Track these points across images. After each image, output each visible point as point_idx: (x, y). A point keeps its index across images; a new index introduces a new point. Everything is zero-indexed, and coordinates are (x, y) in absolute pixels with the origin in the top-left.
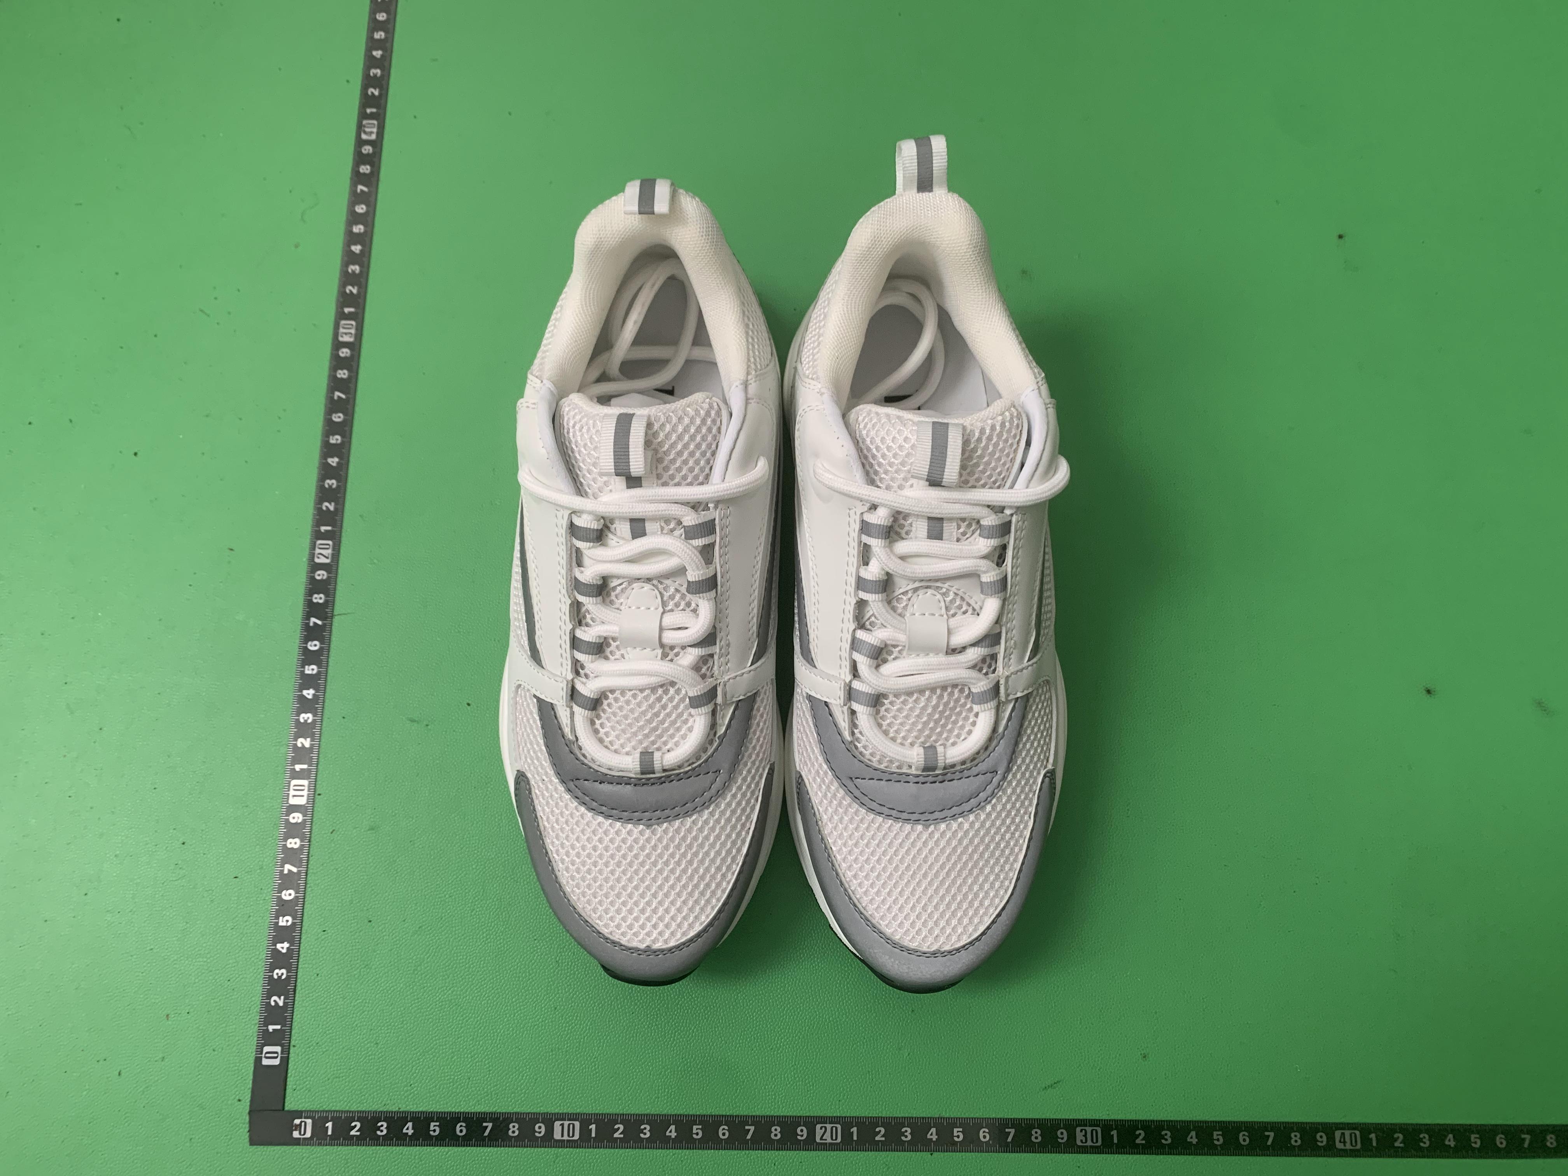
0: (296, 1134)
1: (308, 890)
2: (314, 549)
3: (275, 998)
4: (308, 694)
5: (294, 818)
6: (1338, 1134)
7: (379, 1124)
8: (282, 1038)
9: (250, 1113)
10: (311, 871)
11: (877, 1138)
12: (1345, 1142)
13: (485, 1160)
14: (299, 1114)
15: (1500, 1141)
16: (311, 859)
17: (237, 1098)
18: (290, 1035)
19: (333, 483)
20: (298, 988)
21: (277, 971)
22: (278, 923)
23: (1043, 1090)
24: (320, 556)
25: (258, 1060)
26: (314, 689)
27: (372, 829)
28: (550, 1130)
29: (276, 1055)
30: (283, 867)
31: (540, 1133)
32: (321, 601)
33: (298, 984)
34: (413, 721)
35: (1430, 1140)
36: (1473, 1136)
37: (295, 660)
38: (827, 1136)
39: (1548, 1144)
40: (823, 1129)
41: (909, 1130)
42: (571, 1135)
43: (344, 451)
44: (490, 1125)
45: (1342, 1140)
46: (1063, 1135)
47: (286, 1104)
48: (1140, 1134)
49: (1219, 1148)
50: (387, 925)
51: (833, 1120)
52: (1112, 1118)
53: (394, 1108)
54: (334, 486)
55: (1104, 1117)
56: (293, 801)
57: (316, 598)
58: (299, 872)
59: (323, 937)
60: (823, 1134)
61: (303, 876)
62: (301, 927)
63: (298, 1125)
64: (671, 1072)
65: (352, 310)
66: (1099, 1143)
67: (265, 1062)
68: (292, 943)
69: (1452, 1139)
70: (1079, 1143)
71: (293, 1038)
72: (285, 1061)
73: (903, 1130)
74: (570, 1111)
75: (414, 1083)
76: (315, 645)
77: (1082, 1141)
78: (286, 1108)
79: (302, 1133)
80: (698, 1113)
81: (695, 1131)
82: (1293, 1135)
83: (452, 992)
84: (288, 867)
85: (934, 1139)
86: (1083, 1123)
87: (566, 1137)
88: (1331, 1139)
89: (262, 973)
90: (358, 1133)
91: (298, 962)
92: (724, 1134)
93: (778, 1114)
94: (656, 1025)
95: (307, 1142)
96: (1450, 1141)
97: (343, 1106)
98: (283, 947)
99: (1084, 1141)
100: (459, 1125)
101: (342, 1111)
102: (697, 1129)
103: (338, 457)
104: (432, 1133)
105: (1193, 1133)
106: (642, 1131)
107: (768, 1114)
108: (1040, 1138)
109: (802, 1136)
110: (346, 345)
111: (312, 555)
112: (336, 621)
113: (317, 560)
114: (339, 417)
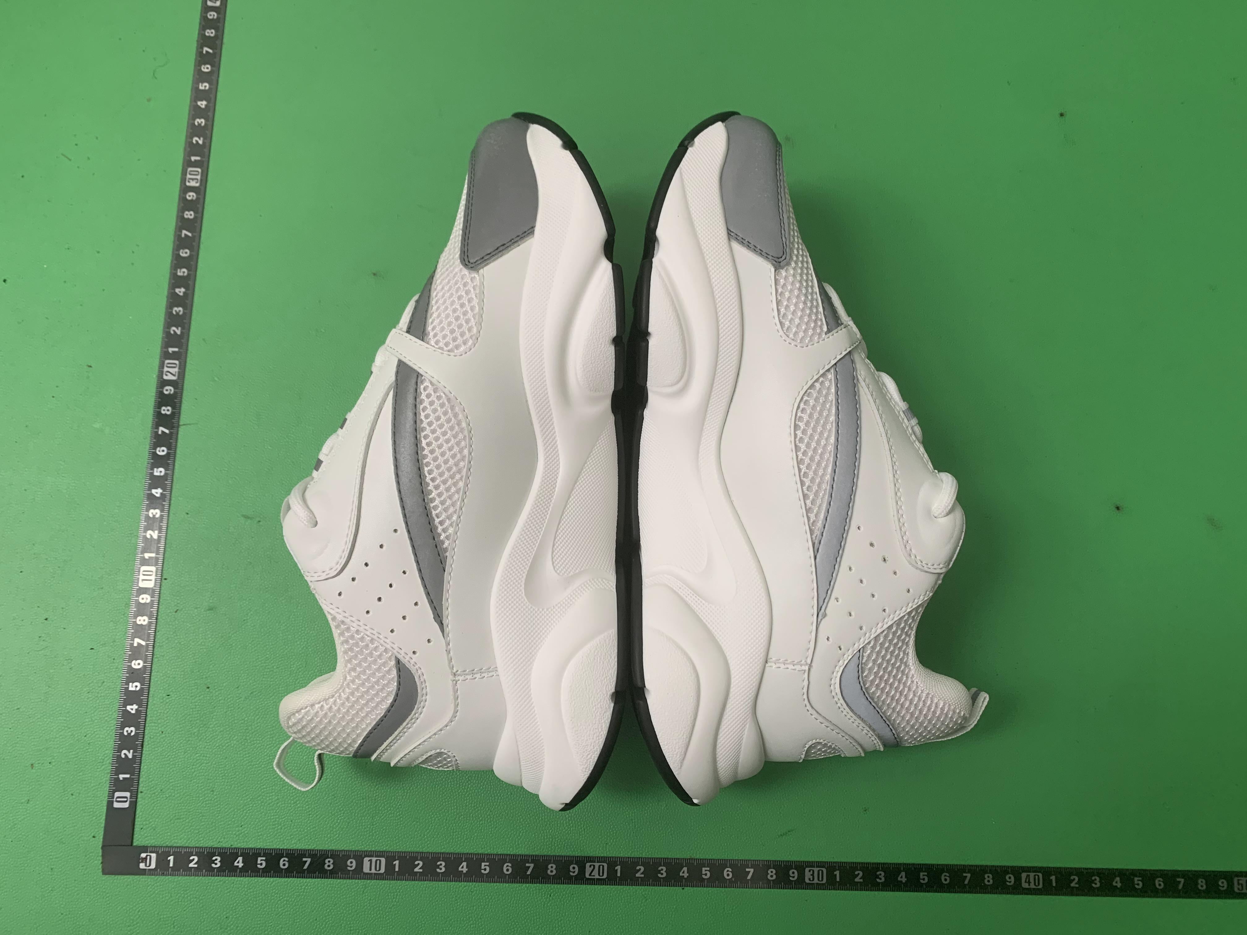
0: (142, 866)
1: (155, 660)
2: (163, 368)
3: (125, 751)
4: (157, 493)
5: (143, 599)
6: (1024, 875)
7: (214, 858)
8: (131, 786)
9: (103, 847)
10: (158, 644)
11: (637, 875)
13: (305, 888)
14: (145, 849)
15: (1159, 883)
16: (157, 634)
17: (93, 835)
18: (138, 782)
19: (180, 310)
20: (145, 743)
21: (127, 729)
22: (128, 687)
23: (779, 837)
24: (168, 374)
25: (110, 804)
26: (162, 489)
27: (211, 609)
28: (360, 865)
29: (125, 799)
30: (134, 641)
31: (351, 867)
32: (168, 413)
33: (146, 739)
34: (247, 517)
35: (1100, 881)
36: (1136, 879)
37: (146, 463)
38: (595, 872)
39: (1199, 886)
40: (592, 867)
41: (664, 868)
42: (378, 869)
43: (190, 283)
44: (309, 860)
45: (1027, 881)
46: (794, 875)
47: (134, 840)
48: (859, 874)
49: (924, 886)
50: (222, 691)
51: (601, 859)
52: (836, 860)
53: (227, 845)
54: (181, 313)
55: (829, 860)
56: (142, 584)
57: (164, 410)
58: (147, 645)
59: (167, 701)
61: (151, 648)
62: (149, 692)
63: (145, 858)
64: (464, 818)
65: (198, 158)
66: (825, 881)
67: (116, 805)
68: (140, 705)
69: (1119, 882)
70: (807, 881)
71: (141, 785)
72: (134, 804)
73: (660, 868)
74: (378, 849)
75: (245, 824)
76: (163, 451)
77: (810, 879)
78: (135, 844)
79: (148, 865)
80: (486, 853)
81: (483, 867)
82: (986, 876)
84: (137, 641)
85: (686, 877)
86: (811, 864)
87: (373, 871)
88: (1018, 879)
89: (114, 731)
90: (196, 866)
91: (145, 721)
92: (508, 870)
93: (554, 854)
94: (452, 778)
95: (151, 872)
96: (1117, 882)
97: (183, 843)
98: (132, 708)
99: (812, 879)
100: (282, 860)
101: (182, 847)
102: (485, 866)
103: (184, 288)
104: (259, 866)
105: (903, 874)
106: (438, 867)
107: (545, 853)
108: (775, 877)
109: (574, 872)
110: (192, 189)
111: (161, 373)
112: (182, 431)
113: (165, 378)
114: (186, 253)
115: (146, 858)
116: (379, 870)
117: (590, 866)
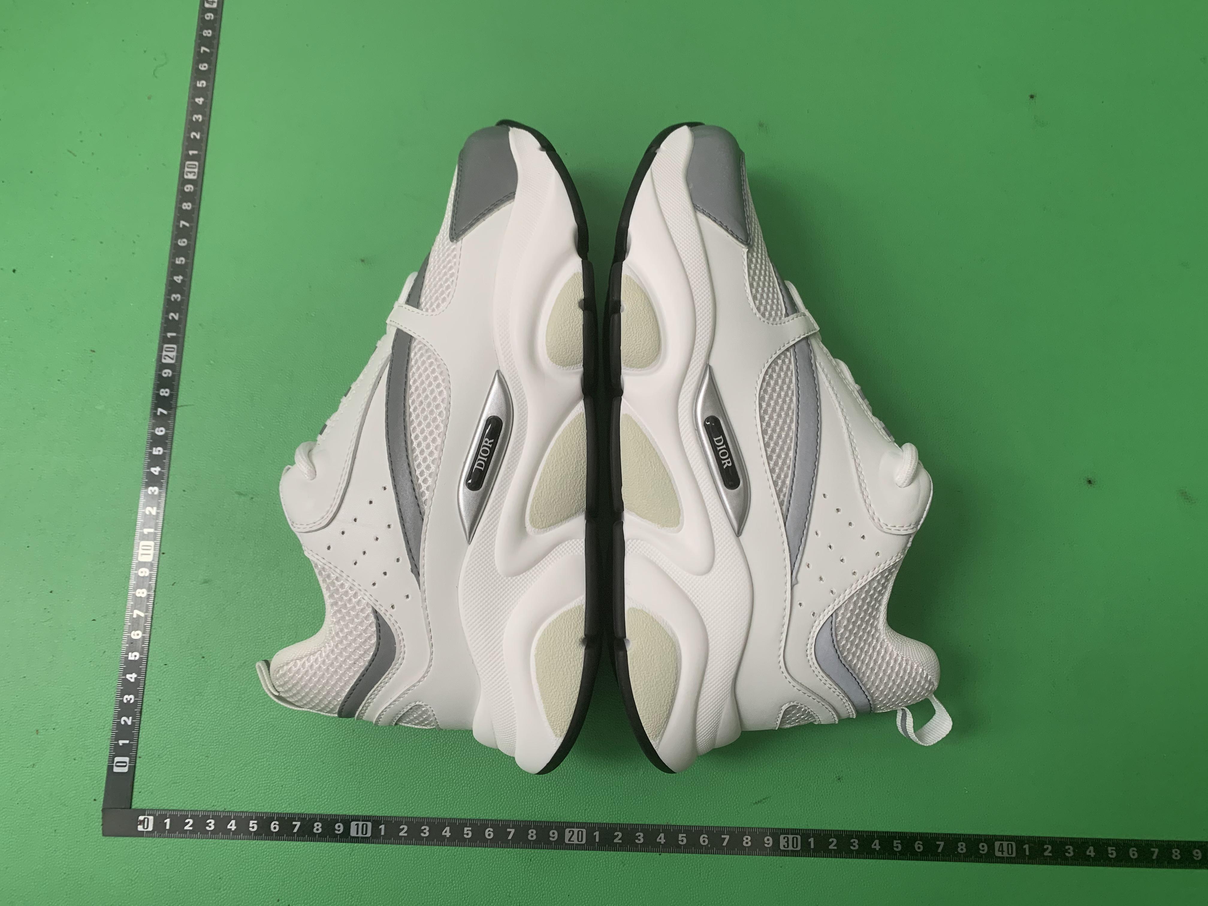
0: (140, 828)
1: (153, 631)
2: (162, 352)
3: (124, 718)
4: (155, 471)
5: (142, 572)
6: (997, 844)
7: (208, 821)
8: (130, 751)
9: (103, 810)
10: (156, 616)
11: (615, 841)
12: (1002, 851)
13: (294, 851)
14: (143, 812)
15: (1133, 853)
16: (156, 606)
17: (94, 798)
18: (137, 748)
19: (178, 297)
20: (144, 711)
21: (126, 696)
22: (128, 657)
23: (754, 804)
24: (166, 357)
25: (110, 768)
26: (160, 467)
27: (206, 582)
28: (347, 829)
29: (125, 764)
30: (133, 612)
31: (339, 830)
32: (167, 395)
33: (144, 707)
34: (240, 494)
35: (1074, 851)
36: (1109, 848)
37: (145, 443)
38: (575, 838)
39: (1174, 857)
40: (571, 832)
41: (642, 835)
42: (364, 833)
43: (187, 270)
44: (298, 824)
45: (1001, 850)
46: (769, 841)
47: (133, 804)
48: (833, 841)
49: (898, 854)
50: (217, 661)
51: (580, 825)
52: (810, 828)
53: (221, 809)
54: (179, 300)
55: (803, 828)
56: (142, 559)
57: (163, 392)
58: (146, 617)
59: (165, 670)
60: (572, 836)
61: (149, 619)
62: (147, 662)
63: (142, 821)
64: (447, 784)
65: (195, 152)
66: (799, 848)
67: (116, 770)
68: (139, 674)
70: (782, 848)
71: (139, 751)
72: (133, 769)
73: (637, 834)
74: (364, 814)
75: (237, 789)
76: (162, 431)
77: (784, 846)
78: (133, 807)
79: (146, 827)
80: (469, 818)
81: (465, 832)
82: (959, 844)
83: (270, 715)
84: (136, 613)
85: (662, 843)
86: (785, 832)
87: (360, 835)
88: (991, 847)
89: (114, 698)
90: (191, 828)
91: (144, 689)
92: (489, 835)
93: (534, 819)
95: (149, 834)
96: (1091, 852)
97: (179, 806)
98: (132, 677)
99: (786, 846)
100: (273, 823)
101: (178, 810)
102: (468, 830)
103: (182, 275)
104: (251, 829)
105: (877, 842)
106: (422, 831)
107: (526, 819)
108: (750, 843)
109: (554, 837)
110: (190, 182)
111: (160, 357)
112: (179, 412)
113: (164, 361)
114: (184, 242)
115: (144, 821)
116: (366, 834)
117: (569, 832)
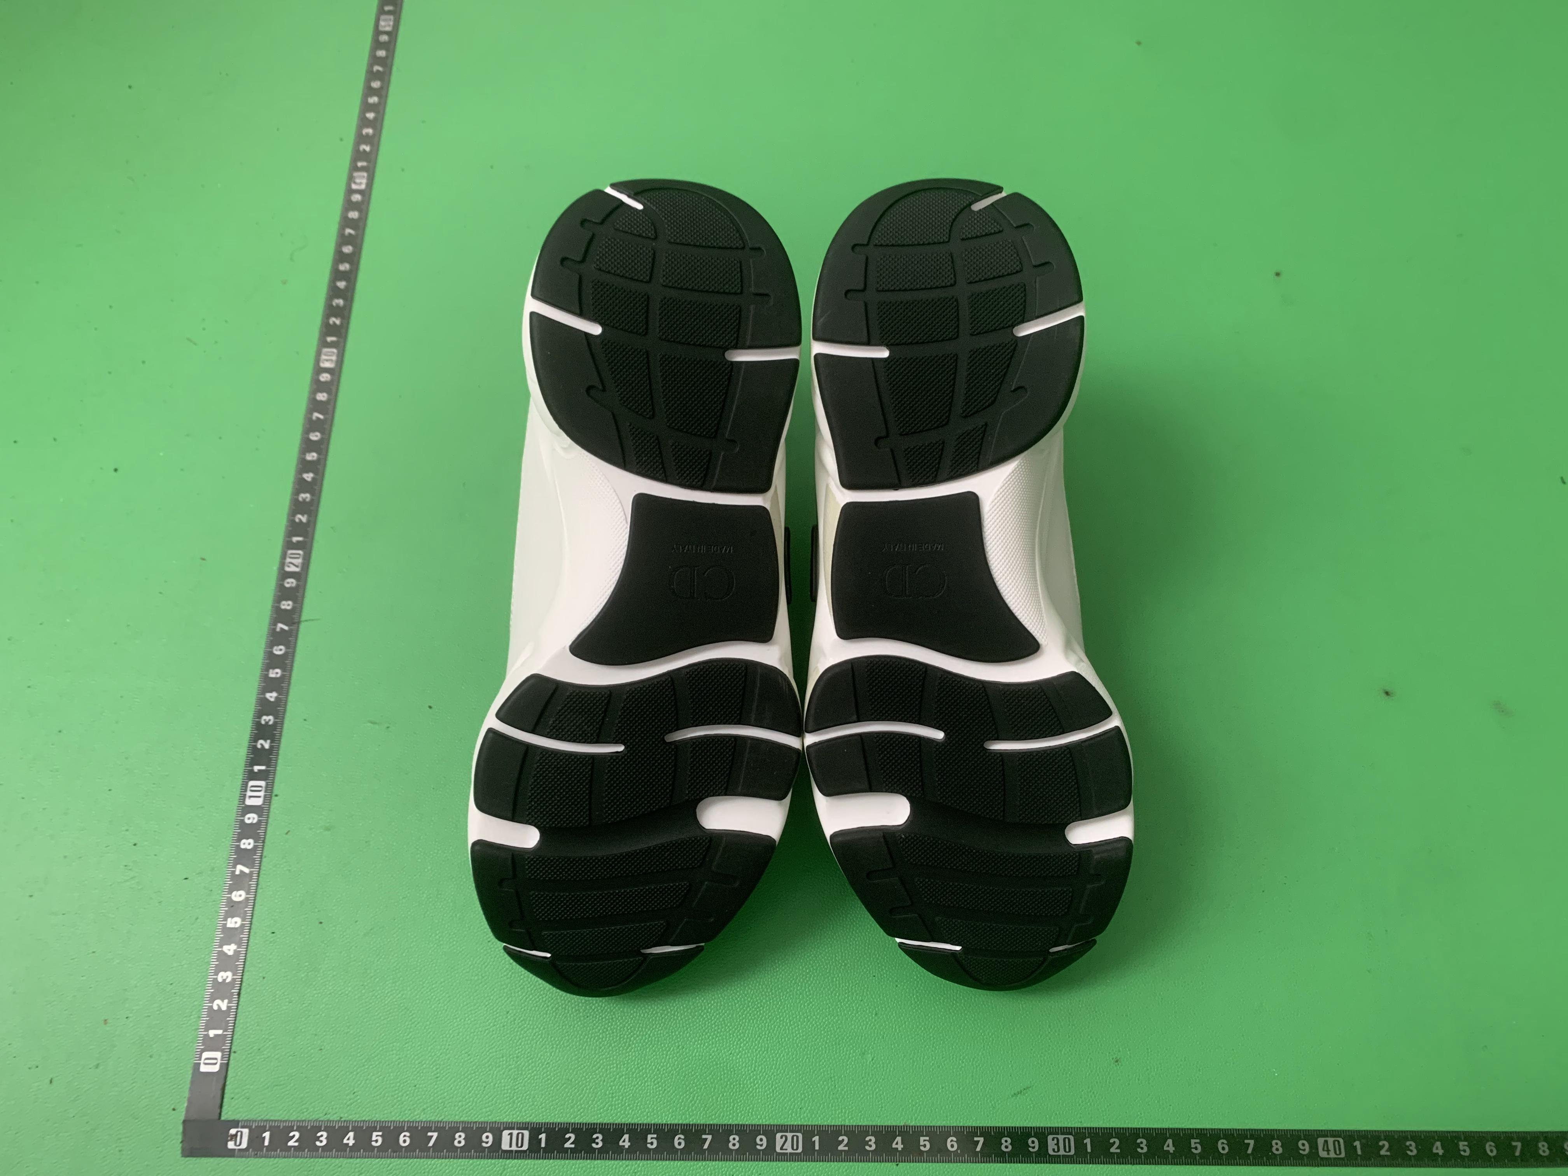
0: (231, 1145)
1: (259, 891)
2: (284, 561)
3: (217, 1002)
4: (271, 697)
5: (249, 819)
6: (1321, 1141)
7: (319, 1134)
8: (223, 1044)
9: (185, 1123)
10: (263, 872)
11: (840, 1148)
14: (235, 1124)
15: (1490, 1148)
16: (264, 860)
17: (172, 1107)
18: (232, 1040)
19: (307, 496)
20: (243, 991)
21: (222, 974)
22: (226, 924)
23: (1013, 1096)
24: (290, 565)
25: (196, 1068)
26: (277, 692)
27: (328, 830)
28: (498, 1140)
29: (215, 1061)
30: (235, 867)
31: (487, 1143)
32: (289, 608)
33: (244, 987)
34: (373, 723)
35: (1417, 1148)
36: (1461, 1144)
37: (260, 665)
38: (788, 1146)
39: (1541, 1152)
41: (873, 1139)
43: (319, 467)
44: (435, 1135)
45: (1326, 1149)
46: (1034, 1144)
47: (223, 1114)
48: (1114, 1142)
49: (1198, 1158)
50: (338, 927)
51: (794, 1129)
52: (1085, 1125)
53: (335, 1117)
54: (308, 500)
55: (1076, 1125)
56: (249, 801)
57: (284, 605)
58: (251, 873)
59: (272, 939)
60: (783, 1143)
61: (255, 876)
62: (250, 929)
64: (625, 1078)
65: (334, 339)
67: (203, 1069)
68: (239, 946)
69: (1440, 1147)
71: (235, 1044)
72: (225, 1068)
73: (867, 1139)
74: (519, 1119)
75: (358, 1091)
76: (281, 650)
78: (223, 1118)
80: (653, 1122)
81: (649, 1140)
82: (1274, 1142)
83: (402, 995)
84: (240, 868)
85: (900, 1149)
86: (1055, 1131)
87: (514, 1148)
88: (1314, 1146)
89: (206, 977)
90: (297, 1144)
91: (244, 965)
92: (680, 1144)
93: (736, 1122)
94: (611, 1029)
95: (242, 1153)
96: (1438, 1149)
97: (282, 1116)
98: (230, 949)
100: (403, 1134)
101: (281, 1121)
102: (652, 1138)
103: (313, 473)
104: (374, 1144)
105: (1170, 1141)
106: (594, 1141)
107: (726, 1122)
108: (1010, 1148)
109: (761, 1145)
110: (327, 370)
111: (282, 564)
112: (303, 627)
113: (287, 569)
114: (317, 436)
115: (236, 1135)
116: (522, 1146)
117: (782, 1137)
